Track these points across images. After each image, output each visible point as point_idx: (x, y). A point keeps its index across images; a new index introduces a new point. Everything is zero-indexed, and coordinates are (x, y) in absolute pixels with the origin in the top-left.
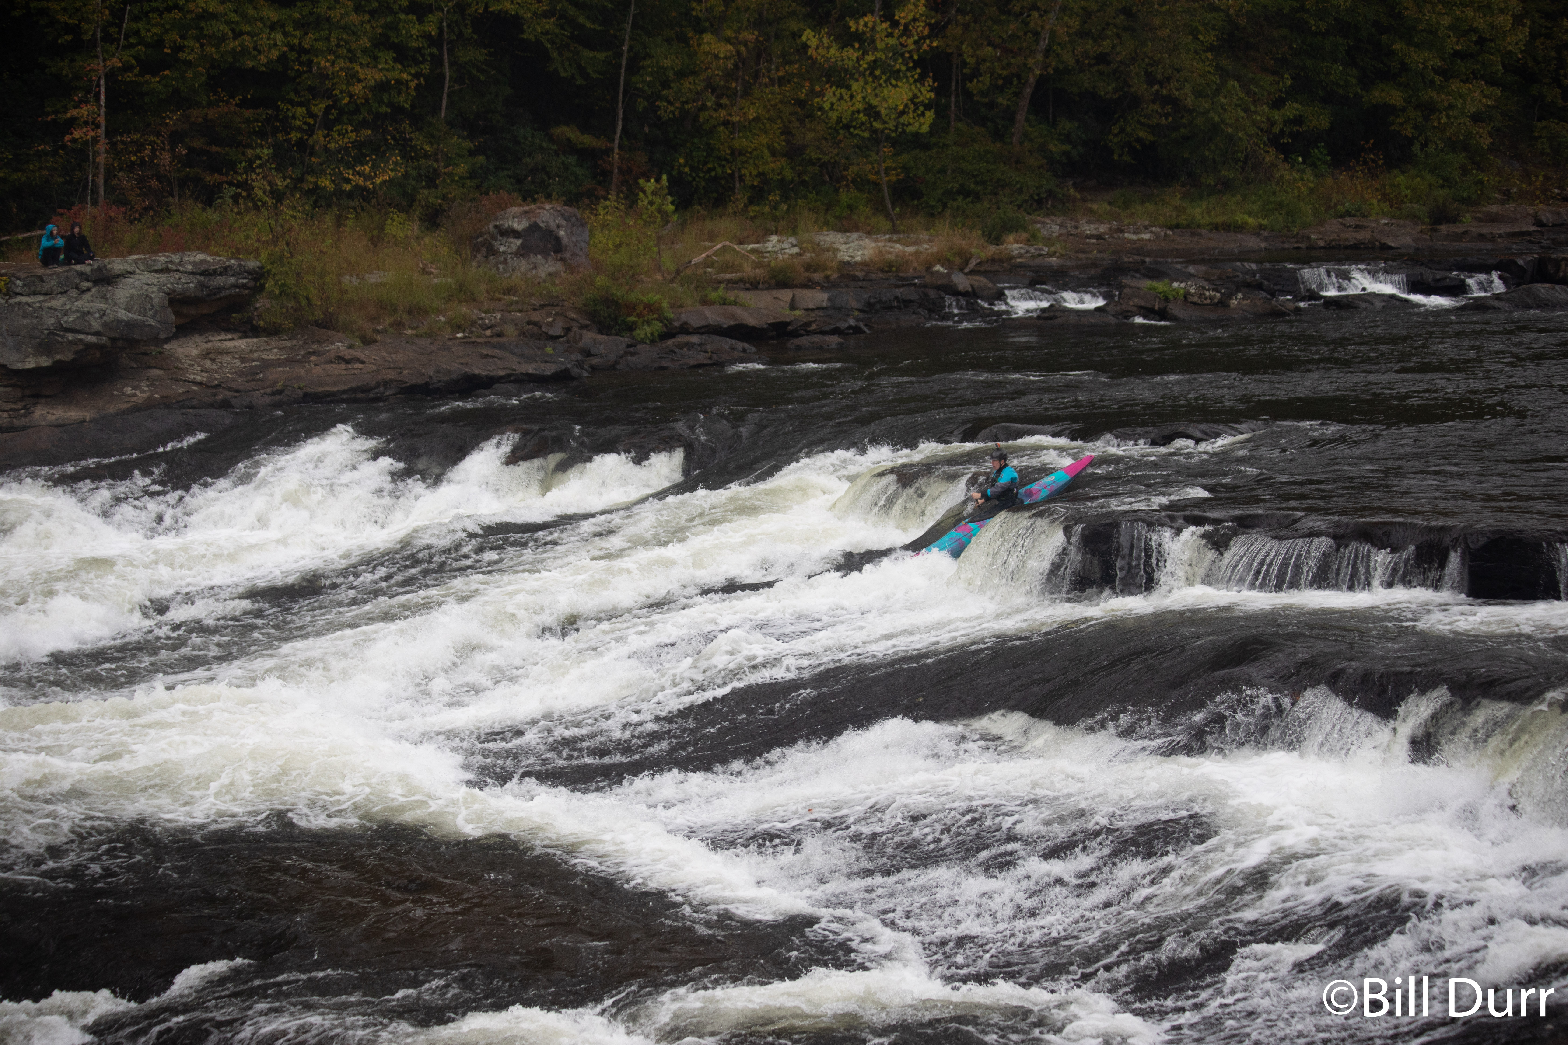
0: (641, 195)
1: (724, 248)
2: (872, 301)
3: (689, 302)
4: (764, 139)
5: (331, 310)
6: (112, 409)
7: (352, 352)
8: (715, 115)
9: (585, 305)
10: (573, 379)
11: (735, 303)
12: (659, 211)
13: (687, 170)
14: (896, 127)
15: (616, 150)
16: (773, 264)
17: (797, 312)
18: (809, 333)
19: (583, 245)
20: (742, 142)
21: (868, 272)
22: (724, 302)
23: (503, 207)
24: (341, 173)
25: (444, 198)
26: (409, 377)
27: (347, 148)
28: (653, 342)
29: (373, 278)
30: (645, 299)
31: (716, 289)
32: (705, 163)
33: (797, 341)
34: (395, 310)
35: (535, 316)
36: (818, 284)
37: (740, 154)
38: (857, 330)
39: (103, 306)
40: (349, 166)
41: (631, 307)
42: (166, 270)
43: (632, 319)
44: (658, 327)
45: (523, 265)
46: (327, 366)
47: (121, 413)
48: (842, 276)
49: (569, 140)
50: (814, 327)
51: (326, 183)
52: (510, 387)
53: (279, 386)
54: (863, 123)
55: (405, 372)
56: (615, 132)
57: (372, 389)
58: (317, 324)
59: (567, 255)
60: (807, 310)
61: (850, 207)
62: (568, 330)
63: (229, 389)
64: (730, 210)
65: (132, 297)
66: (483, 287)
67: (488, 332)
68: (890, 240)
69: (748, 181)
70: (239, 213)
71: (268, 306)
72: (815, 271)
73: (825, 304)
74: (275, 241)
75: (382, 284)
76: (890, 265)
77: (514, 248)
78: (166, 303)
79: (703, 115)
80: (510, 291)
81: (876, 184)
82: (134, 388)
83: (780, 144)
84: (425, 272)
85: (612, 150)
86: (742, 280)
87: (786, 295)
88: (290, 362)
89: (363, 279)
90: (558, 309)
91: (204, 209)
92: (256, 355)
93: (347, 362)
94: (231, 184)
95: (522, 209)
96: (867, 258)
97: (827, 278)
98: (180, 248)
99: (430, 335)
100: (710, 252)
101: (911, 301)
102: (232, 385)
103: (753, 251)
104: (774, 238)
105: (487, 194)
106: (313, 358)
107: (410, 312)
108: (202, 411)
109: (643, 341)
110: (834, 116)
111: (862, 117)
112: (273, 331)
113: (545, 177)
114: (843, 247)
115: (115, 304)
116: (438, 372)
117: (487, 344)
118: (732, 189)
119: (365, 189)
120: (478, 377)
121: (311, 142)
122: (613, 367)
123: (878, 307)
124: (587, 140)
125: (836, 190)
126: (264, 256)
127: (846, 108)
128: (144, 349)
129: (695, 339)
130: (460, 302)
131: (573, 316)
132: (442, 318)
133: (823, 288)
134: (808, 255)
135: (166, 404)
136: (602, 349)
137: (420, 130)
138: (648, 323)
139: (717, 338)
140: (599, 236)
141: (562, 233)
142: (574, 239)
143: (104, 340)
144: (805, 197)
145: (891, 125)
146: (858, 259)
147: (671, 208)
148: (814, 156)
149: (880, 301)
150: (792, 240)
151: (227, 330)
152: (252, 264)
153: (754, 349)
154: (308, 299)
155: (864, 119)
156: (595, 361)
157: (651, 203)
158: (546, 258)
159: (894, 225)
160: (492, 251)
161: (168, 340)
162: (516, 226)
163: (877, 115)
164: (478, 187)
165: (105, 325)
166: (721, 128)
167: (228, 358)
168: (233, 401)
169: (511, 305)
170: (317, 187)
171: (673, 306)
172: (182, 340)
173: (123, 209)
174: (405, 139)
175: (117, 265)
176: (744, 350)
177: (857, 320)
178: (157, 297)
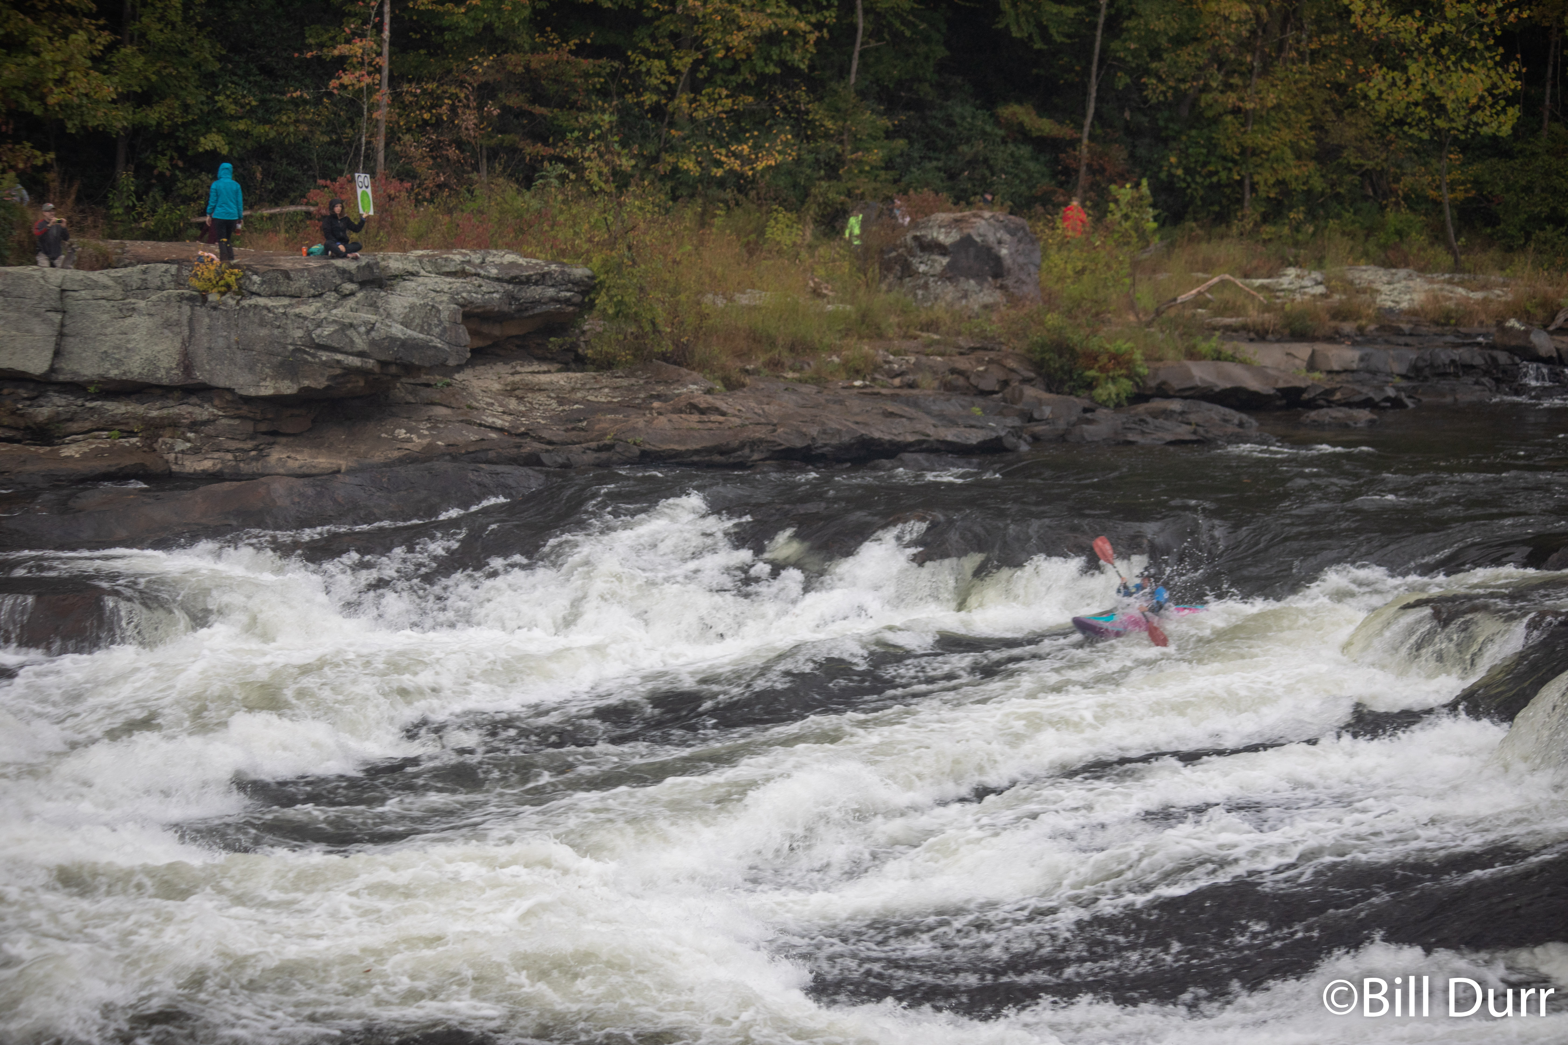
0: (1112, 206)
1: (1223, 283)
2: (1421, 364)
3: (1171, 354)
4: (1287, 135)
5: (684, 340)
6: (378, 457)
7: (709, 398)
8: (1221, 98)
9: (1029, 351)
10: (1006, 450)
11: (1233, 359)
12: (1137, 228)
13: (1180, 172)
14: (1467, 127)
15: (1085, 141)
16: (1288, 307)
17: (1317, 375)
18: (1330, 404)
19: (1032, 269)
20: (1255, 138)
21: (1417, 325)
22: (1218, 357)
23: (927, 212)
24: (710, 153)
25: (849, 194)
26: (785, 437)
27: (719, 120)
28: (1118, 406)
29: (743, 300)
30: (1111, 347)
31: (1207, 339)
32: (1205, 164)
33: (1313, 414)
34: (773, 344)
35: (962, 363)
36: (1348, 336)
37: (1254, 153)
38: (1396, 403)
39: (372, 318)
40: (721, 143)
41: (1092, 358)
42: (461, 273)
43: (1092, 373)
44: (1127, 385)
45: (949, 292)
46: (675, 417)
47: (389, 465)
48: (1382, 328)
49: (1021, 124)
50: (1338, 396)
51: (688, 164)
52: (920, 457)
53: (607, 440)
54: (1421, 120)
55: (780, 430)
56: (1084, 116)
57: (735, 450)
58: (664, 357)
59: (1009, 282)
60: (1330, 372)
61: (1399, 233)
62: (1005, 383)
63: (540, 439)
64: (1235, 231)
65: (412, 307)
66: (893, 319)
67: (897, 381)
68: (1450, 282)
69: (1262, 190)
70: (564, 202)
71: (599, 329)
72: (1345, 319)
73: (1354, 366)
74: (611, 243)
75: (754, 308)
76: (1448, 316)
77: (938, 268)
78: (459, 318)
79: (1206, 99)
80: (931, 326)
81: (1436, 203)
82: (409, 430)
83: (1308, 143)
84: (816, 293)
85: (1080, 140)
86: (1245, 328)
87: (1303, 351)
88: (625, 406)
89: (731, 300)
90: (992, 354)
91: (519, 192)
92: (579, 395)
93: (702, 412)
94: (559, 159)
95: (952, 216)
96: (1416, 305)
97: (1361, 330)
98: (484, 244)
99: (819, 381)
100: (1202, 288)
101: (1472, 367)
102: (546, 434)
103: (1263, 288)
104: (1292, 272)
105: (905, 192)
106: (656, 404)
107: (792, 349)
108: (500, 468)
109: (1104, 405)
110: (1382, 109)
111: (1421, 112)
112: (605, 364)
113: (987, 173)
114: (1385, 288)
115: (389, 315)
116: (824, 432)
117: (894, 397)
118: (1240, 201)
119: (742, 176)
120: (879, 442)
121: (670, 108)
122: (1062, 438)
123: (1427, 372)
124: (1046, 126)
125: (1382, 208)
126: (597, 260)
127: (1398, 99)
128: (424, 378)
129: (1176, 405)
130: (861, 338)
131: (1011, 363)
132: (835, 359)
133: (1355, 344)
134: (1337, 297)
135: (454, 454)
136: (1047, 411)
137: (820, 99)
138: (1114, 380)
139: (1205, 405)
140: (1056, 258)
141: (1004, 252)
142: (1021, 260)
143: (371, 363)
144: (1339, 216)
145: (1460, 124)
146: (1404, 305)
147: (1153, 225)
148: (1353, 161)
149: (1432, 366)
150: (1317, 275)
151: (542, 359)
152: (580, 272)
153: (1255, 423)
154: (653, 323)
155: (1424, 114)
156: (1039, 429)
157: (1126, 217)
158: (980, 284)
159: (1456, 261)
160: (908, 270)
161: (459, 368)
162: (941, 238)
163: (1442, 109)
164: (896, 181)
165: (373, 343)
166: (1229, 118)
167: (541, 398)
168: (545, 457)
169: (929, 345)
170: (675, 170)
171: (1148, 358)
172: (480, 369)
173: (408, 185)
174: (799, 112)
175: (395, 262)
176: (1241, 425)
177: (1398, 389)
178: (447, 309)
